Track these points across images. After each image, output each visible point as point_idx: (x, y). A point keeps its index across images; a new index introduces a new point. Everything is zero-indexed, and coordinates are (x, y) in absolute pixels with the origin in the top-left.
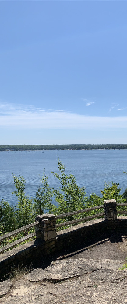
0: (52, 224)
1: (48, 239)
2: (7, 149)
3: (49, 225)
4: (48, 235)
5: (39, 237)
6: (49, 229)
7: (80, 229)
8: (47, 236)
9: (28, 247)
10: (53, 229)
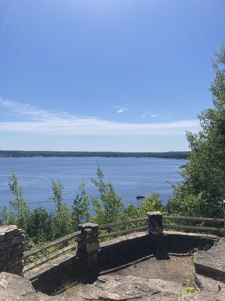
0: (95, 234)
1: (90, 251)
2: (36, 155)
3: (92, 236)
4: (90, 246)
5: (81, 248)
6: (92, 240)
7: (123, 242)
8: (90, 248)
9: (70, 258)
10: (96, 240)
